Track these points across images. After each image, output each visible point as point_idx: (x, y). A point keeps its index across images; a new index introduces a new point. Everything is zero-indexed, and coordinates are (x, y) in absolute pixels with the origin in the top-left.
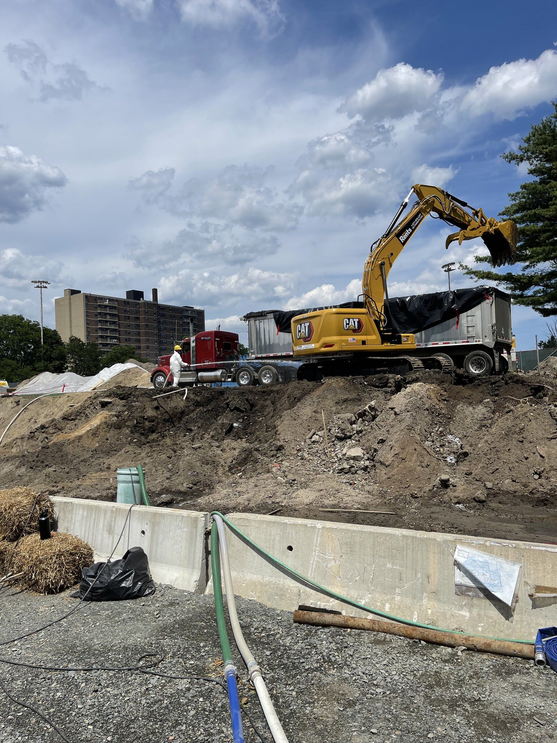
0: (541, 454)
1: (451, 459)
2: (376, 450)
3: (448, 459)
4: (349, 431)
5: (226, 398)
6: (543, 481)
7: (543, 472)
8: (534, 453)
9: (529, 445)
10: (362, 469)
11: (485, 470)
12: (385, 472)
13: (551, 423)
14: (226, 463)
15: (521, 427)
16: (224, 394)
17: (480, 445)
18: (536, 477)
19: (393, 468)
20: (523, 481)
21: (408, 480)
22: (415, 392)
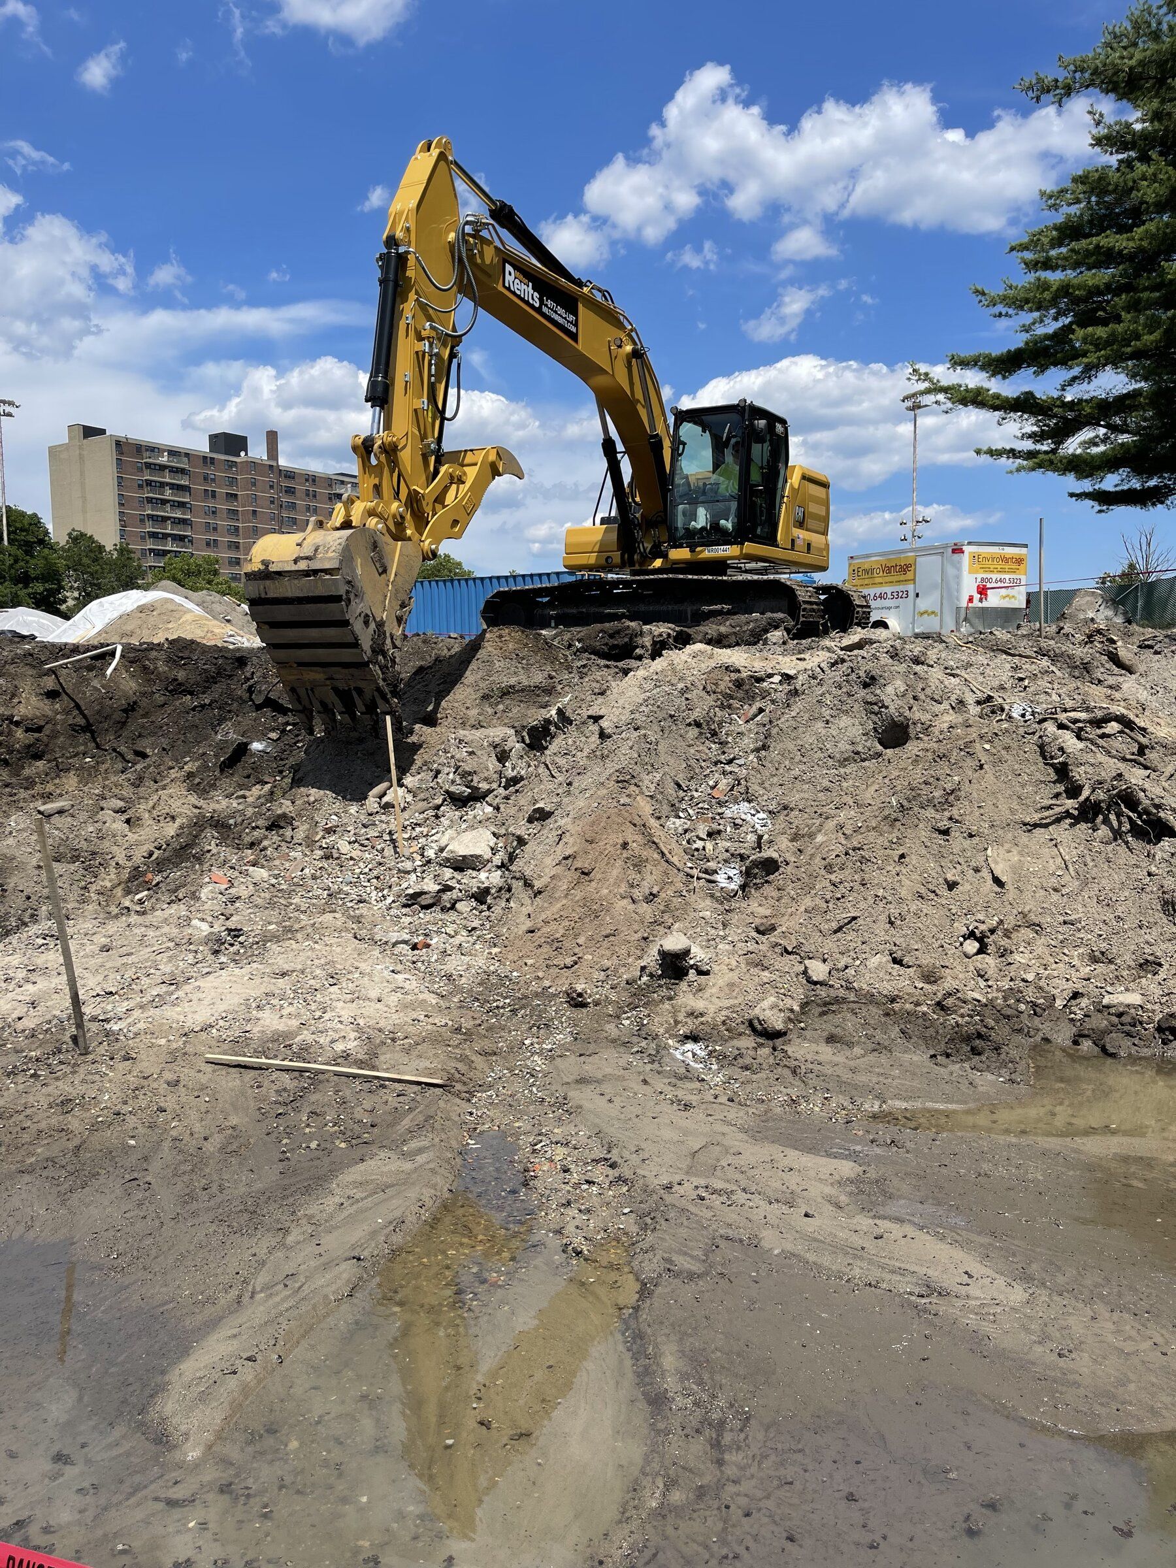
0: (998, 873)
1: (729, 878)
2: (521, 841)
3: (720, 878)
4: (486, 779)
5: (248, 675)
6: (990, 962)
7: (992, 931)
8: (977, 870)
9: (967, 843)
10: (473, 896)
11: (817, 920)
12: (530, 909)
13: (1039, 776)
14: (129, 858)
15: (949, 787)
16: (246, 664)
17: (820, 838)
18: (972, 946)
19: (552, 900)
20: (925, 962)
21: (581, 940)
22: (674, 671)
